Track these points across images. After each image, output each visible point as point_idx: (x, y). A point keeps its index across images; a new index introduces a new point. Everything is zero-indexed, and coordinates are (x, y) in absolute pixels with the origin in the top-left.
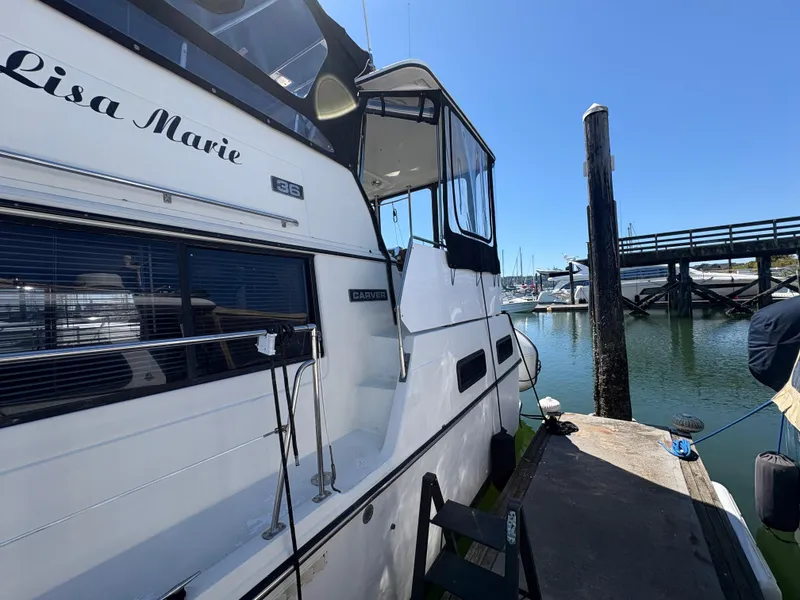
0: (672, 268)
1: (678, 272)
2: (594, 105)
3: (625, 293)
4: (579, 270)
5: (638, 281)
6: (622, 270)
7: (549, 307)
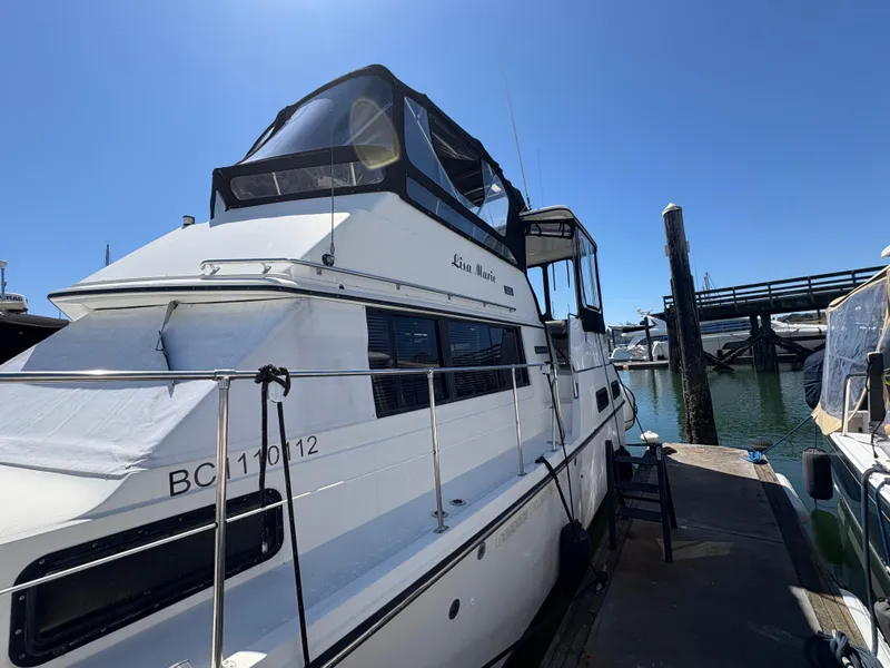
0: (754, 320)
1: (760, 325)
2: (670, 205)
3: (706, 348)
4: (655, 324)
5: (719, 335)
6: (702, 323)
7: (625, 365)
